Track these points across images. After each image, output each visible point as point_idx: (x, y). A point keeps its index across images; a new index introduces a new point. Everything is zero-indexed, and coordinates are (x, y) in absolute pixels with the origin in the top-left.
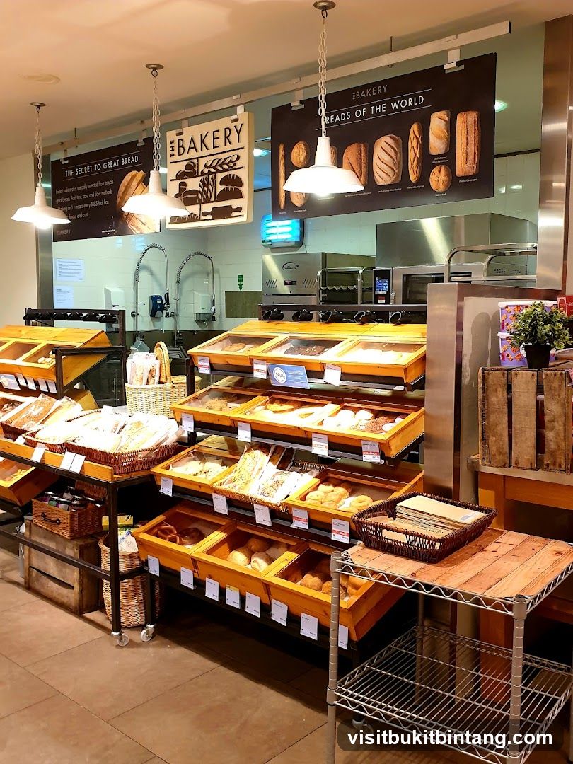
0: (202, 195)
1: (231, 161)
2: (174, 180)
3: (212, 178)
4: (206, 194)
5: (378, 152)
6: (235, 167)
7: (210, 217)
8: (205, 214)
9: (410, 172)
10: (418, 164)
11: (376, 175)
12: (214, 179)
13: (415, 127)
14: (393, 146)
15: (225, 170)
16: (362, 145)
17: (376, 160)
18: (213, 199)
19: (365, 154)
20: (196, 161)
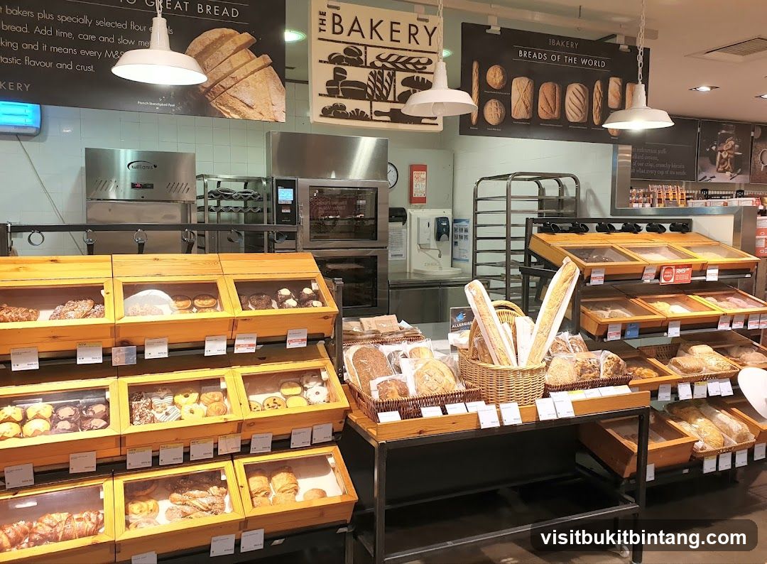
0: (373, 91)
1: (418, 63)
2: (325, 62)
3: (389, 74)
4: (381, 92)
5: (569, 94)
6: (424, 71)
7: (387, 118)
8: (378, 113)
9: (594, 117)
10: (600, 112)
11: (568, 113)
12: (392, 77)
13: (598, 84)
14: (582, 93)
15: (408, 70)
16: (557, 85)
17: (567, 100)
18: (391, 98)
19: (559, 93)
20: (362, 48)
